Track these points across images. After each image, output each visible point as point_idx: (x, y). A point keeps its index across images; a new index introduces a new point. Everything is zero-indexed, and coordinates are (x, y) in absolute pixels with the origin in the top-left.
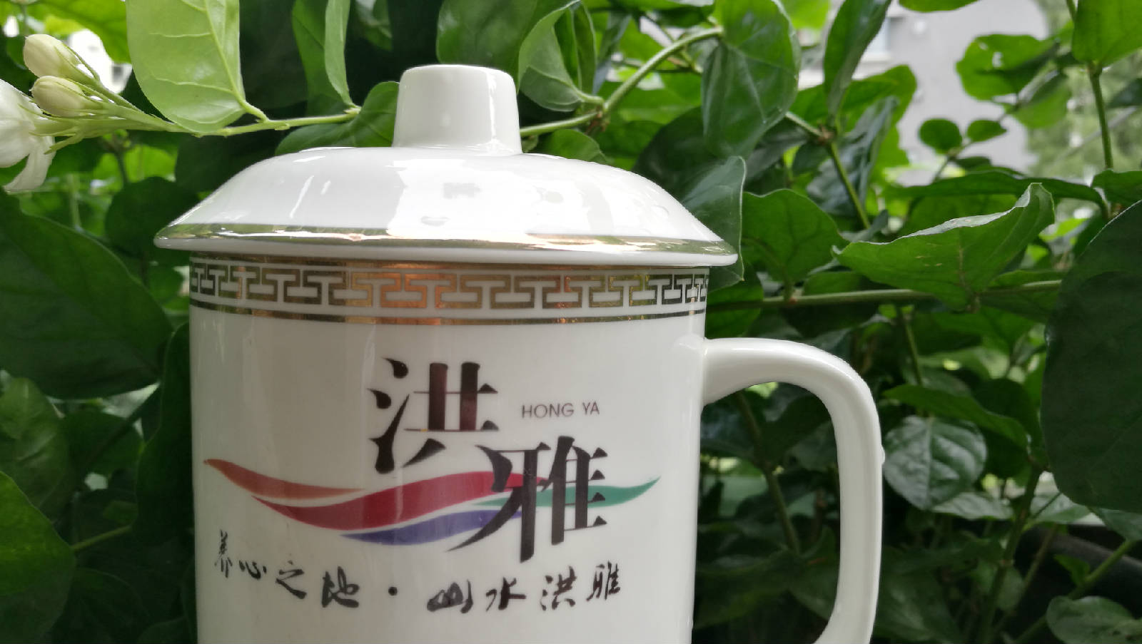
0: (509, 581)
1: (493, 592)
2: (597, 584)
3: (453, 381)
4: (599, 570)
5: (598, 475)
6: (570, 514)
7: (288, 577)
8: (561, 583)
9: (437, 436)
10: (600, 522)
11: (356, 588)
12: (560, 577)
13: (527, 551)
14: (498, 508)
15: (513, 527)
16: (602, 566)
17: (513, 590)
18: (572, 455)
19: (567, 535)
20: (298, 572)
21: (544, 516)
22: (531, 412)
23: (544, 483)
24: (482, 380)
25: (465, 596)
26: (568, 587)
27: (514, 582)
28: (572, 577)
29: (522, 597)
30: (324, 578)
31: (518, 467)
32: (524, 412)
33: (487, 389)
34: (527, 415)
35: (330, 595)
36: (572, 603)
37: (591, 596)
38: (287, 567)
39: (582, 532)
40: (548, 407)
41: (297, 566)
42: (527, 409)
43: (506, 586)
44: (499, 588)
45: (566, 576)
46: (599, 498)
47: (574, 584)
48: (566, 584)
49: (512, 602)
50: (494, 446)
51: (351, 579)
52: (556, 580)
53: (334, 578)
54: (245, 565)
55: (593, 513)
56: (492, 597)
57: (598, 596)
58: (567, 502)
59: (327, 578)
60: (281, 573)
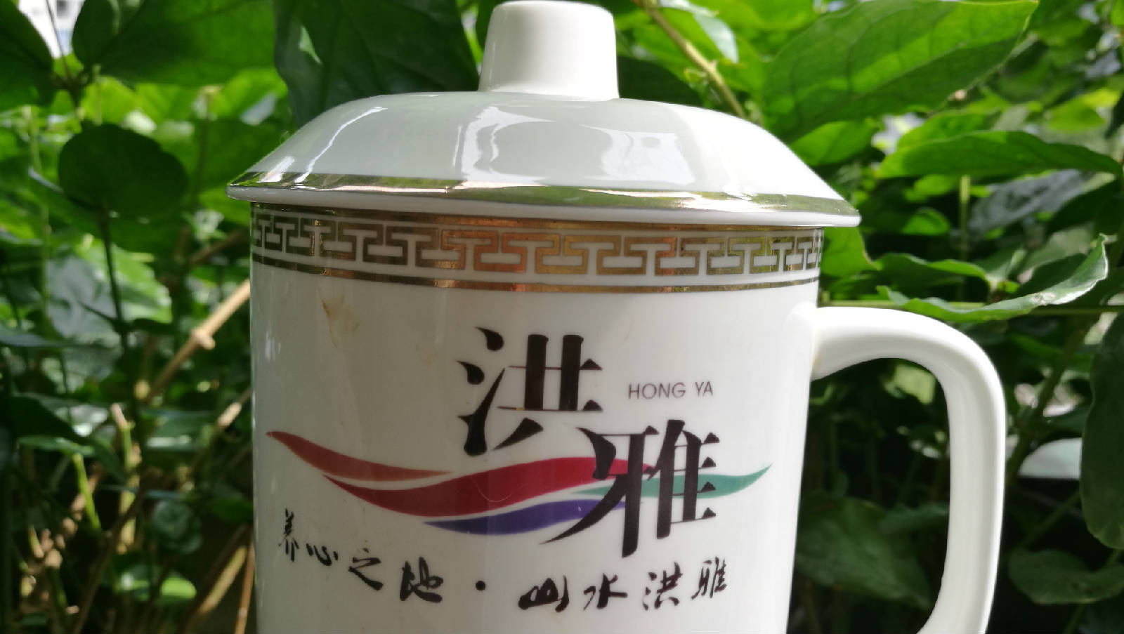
0: (610, 578)
1: (592, 589)
2: (703, 581)
3: (554, 356)
4: (706, 566)
5: (709, 463)
6: (677, 505)
7: (363, 566)
8: (665, 580)
9: (534, 416)
10: (709, 514)
11: (439, 581)
12: (665, 573)
13: (630, 544)
14: (600, 497)
15: (615, 520)
16: (709, 562)
17: (614, 588)
18: (682, 440)
19: (674, 528)
20: (374, 561)
21: (649, 508)
22: (638, 391)
23: (651, 471)
24: (586, 354)
25: (561, 594)
26: (673, 585)
27: (615, 579)
28: (678, 574)
29: (623, 595)
30: (403, 569)
31: (622, 452)
32: (630, 391)
33: (591, 365)
34: (634, 395)
35: (409, 588)
36: (676, 601)
37: (697, 594)
38: (363, 555)
39: (690, 524)
40: (658, 388)
41: (372, 555)
42: (635, 388)
43: (606, 583)
44: (598, 585)
45: (671, 572)
46: (709, 488)
47: (679, 581)
48: (670, 582)
49: (612, 601)
50: (598, 430)
51: (433, 571)
52: (660, 577)
53: (415, 569)
54: (314, 550)
55: (702, 504)
56: (590, 594)
57: (704, 594)
58: (674, 492)
59: (407, 569)
60: (355, 560)
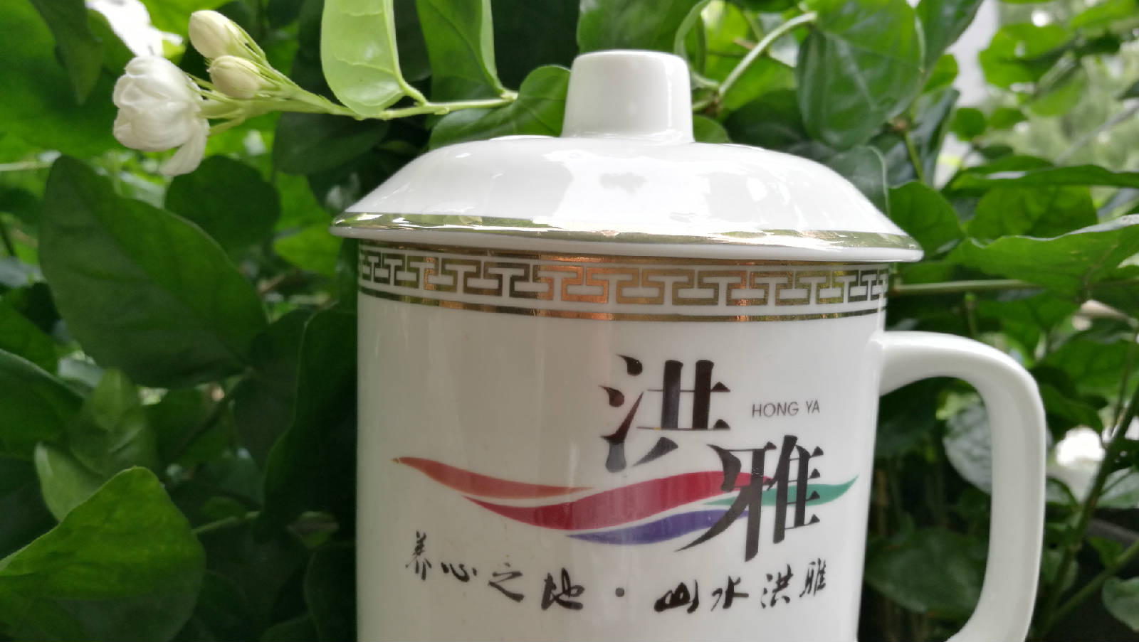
0: (734, 580)
1: (719, 591)
2: (809, 581)
3: (688, 379)
4: (811, 567)
5: (816, 474)
6: (791, 512)
7: (503, 580)
8: (780, 580)
9: (670, 435)
10: (815, 520)
11: (580, 590)
12: (780, 574)
13: (752, 549)
14: (727, 508)
15: (739, 527)
16: (813, 563)
17: (737, 589)
18: (795, 454)
19: (788, 534)
20: (516, 575)
21: (768, 514)
22: (760, 411)
23: (770, 482)
25: (692, 597)
26: (786, 585)
27: (739, 581)
28: (789, 575)
29: (745, 595)
30: (545, 580)
31: (746, 466)
32: (754, 411)
33: (721, 388)
34: (757, 414)
35: (551, 597)
36: (787, 599)
37: (804, 592)
38: (504, 569)
39: (800, 529)
40: (776, 407)
41: (514, 568)
42: (757, 408)
43: (731, 584)
44: (725, 587)
45: (784, 574)
46: (815, 496)
47: (791, 582)
48: (783, 582)
49: (736, 601)
50: (725, 445)
51: (575, 580)
52: (775, 578)
53: (557, 580)
54: (448, 566)
55: (810, 511)
56: (718, 595)
57: (809, 592)
58: (788, 501)
59: (549, 581)
60: (495, 575)
